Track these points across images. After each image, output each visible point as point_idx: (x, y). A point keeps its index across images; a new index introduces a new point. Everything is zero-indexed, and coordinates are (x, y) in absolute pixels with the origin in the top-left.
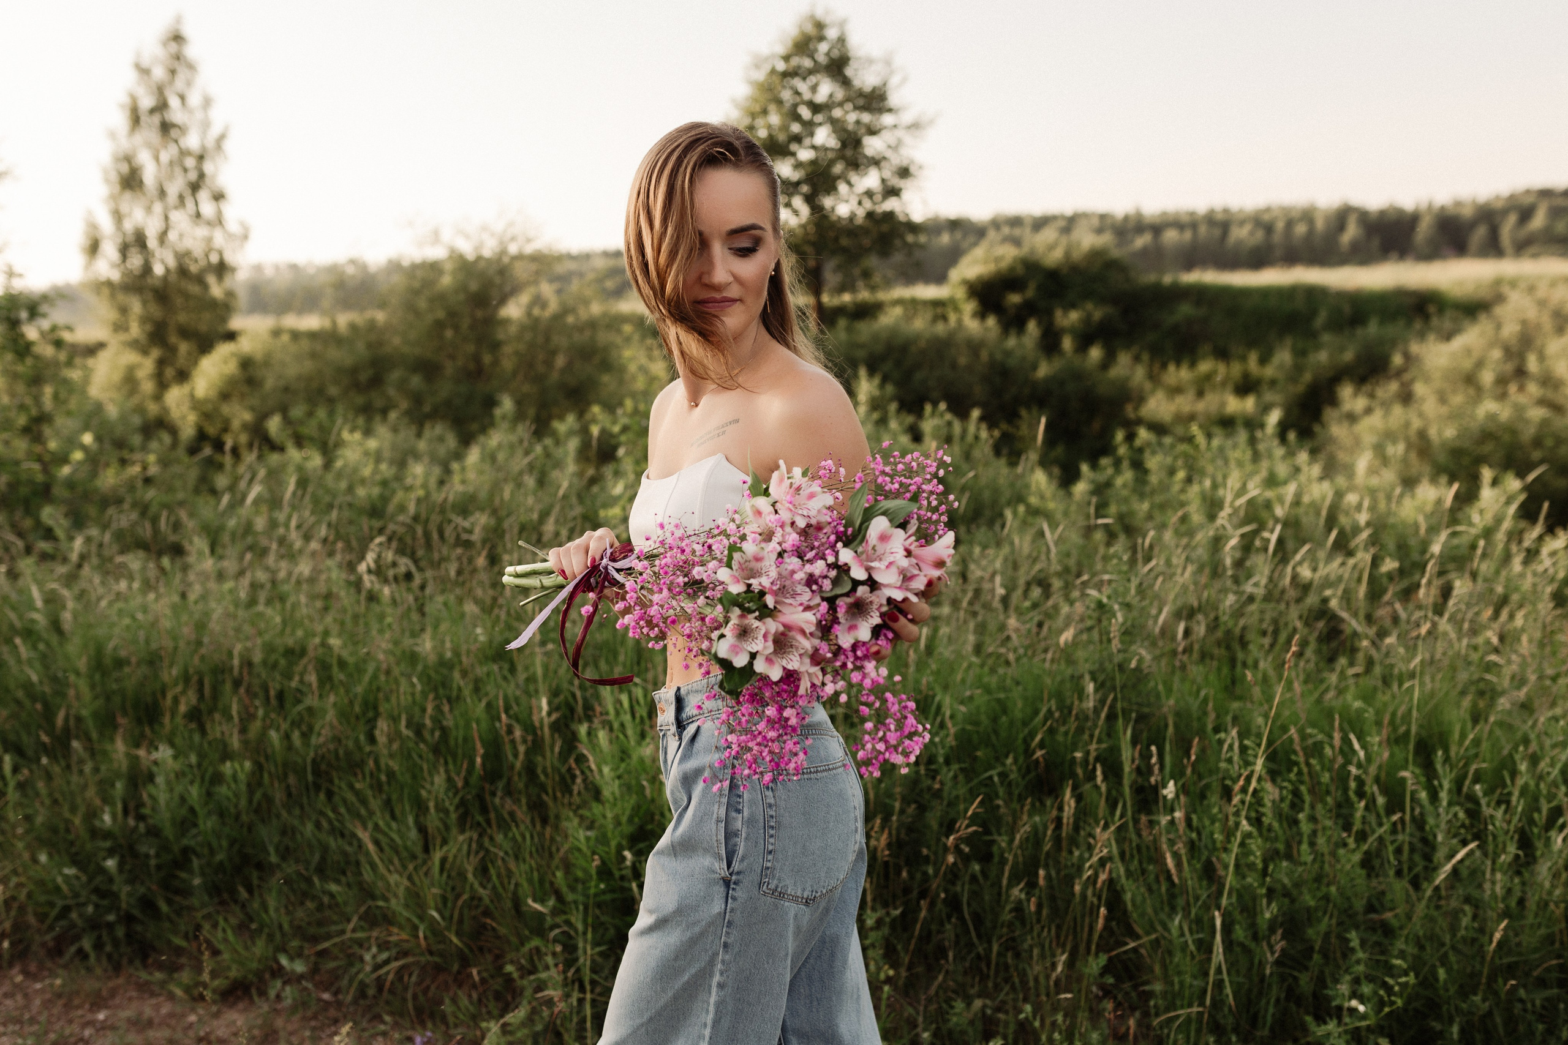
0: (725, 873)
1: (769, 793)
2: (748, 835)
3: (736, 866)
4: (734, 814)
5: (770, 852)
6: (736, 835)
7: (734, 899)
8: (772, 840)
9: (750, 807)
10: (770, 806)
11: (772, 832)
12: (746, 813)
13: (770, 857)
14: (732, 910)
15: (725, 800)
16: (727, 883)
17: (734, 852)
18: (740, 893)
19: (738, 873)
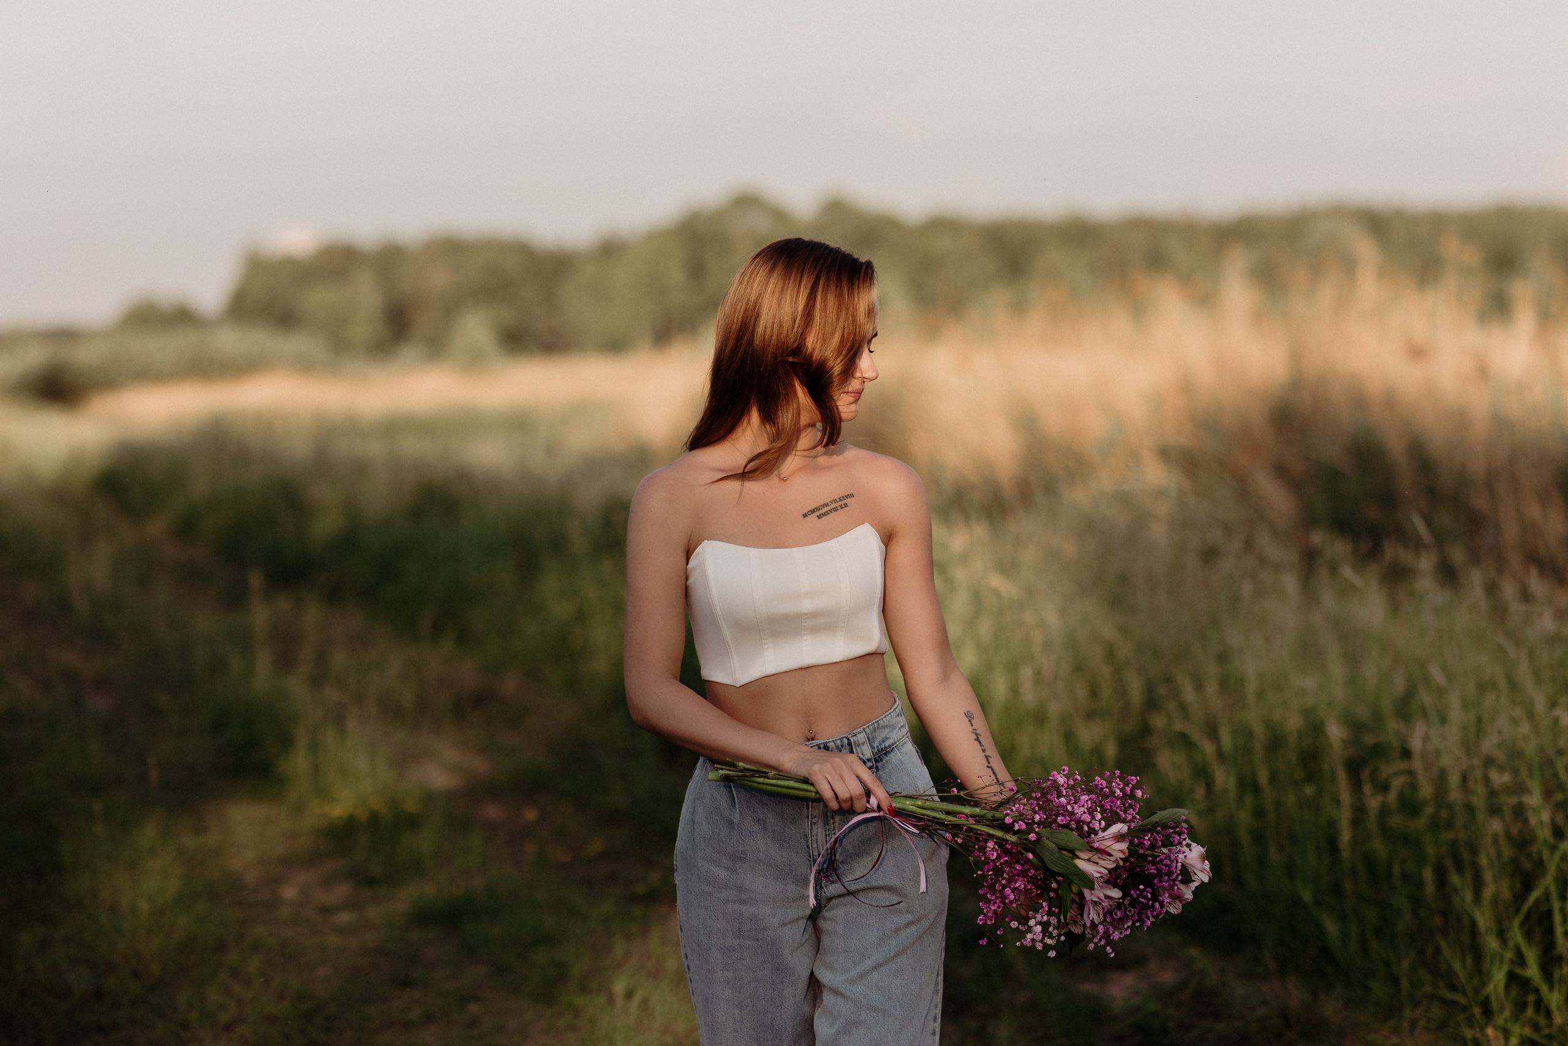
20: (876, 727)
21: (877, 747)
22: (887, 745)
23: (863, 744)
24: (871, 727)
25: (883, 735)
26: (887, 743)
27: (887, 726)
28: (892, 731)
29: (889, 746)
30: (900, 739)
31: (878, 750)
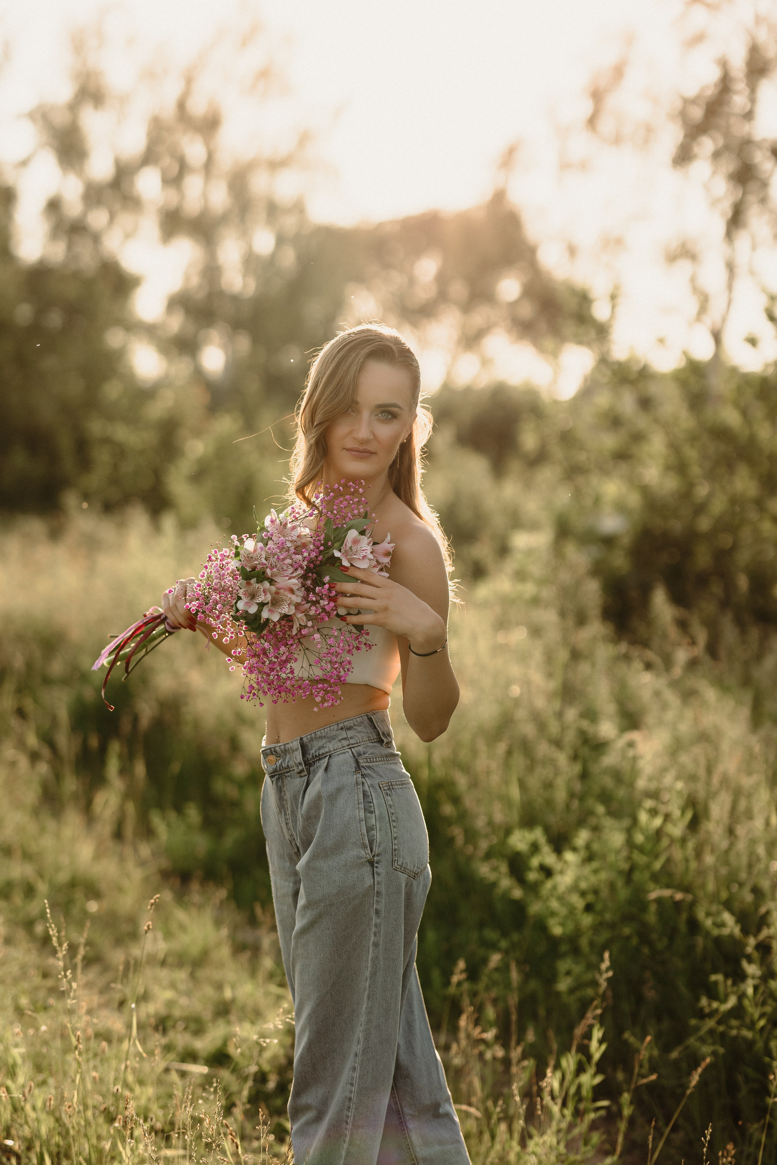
0: (369, 856)
1: (389, 798)
2: (381, 827)
3: (376, 850)
4: (369, 815)
5: (395, 838)
6: (372, 829)
7: (378, 874)
8: (395, 830)
9: (379, 809)
10: (390, 806)
11: (395, 824)
12: (377, 813)
13: (396, 842)
14: (378, 883)
15: (362, 806)
16: (371, 863)
17: (373, 841)
18: (381, 869)
19: (378, 855)
20: (313, 737)
21: (313, 754)
22: (321, 753)
23: (297, 750)
24: (309, 737)
25: (320, 744)
26: (321, 752)
27: (324, 737)
28: (330, 742)
29: (323, 754)
30: (337, 749)
31: (313, 756)
